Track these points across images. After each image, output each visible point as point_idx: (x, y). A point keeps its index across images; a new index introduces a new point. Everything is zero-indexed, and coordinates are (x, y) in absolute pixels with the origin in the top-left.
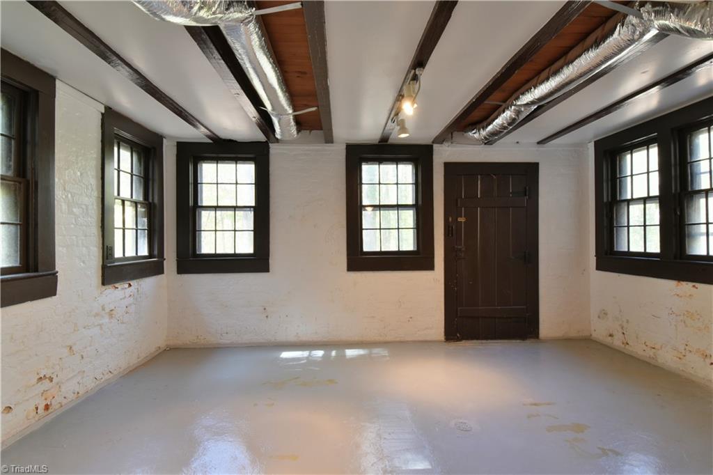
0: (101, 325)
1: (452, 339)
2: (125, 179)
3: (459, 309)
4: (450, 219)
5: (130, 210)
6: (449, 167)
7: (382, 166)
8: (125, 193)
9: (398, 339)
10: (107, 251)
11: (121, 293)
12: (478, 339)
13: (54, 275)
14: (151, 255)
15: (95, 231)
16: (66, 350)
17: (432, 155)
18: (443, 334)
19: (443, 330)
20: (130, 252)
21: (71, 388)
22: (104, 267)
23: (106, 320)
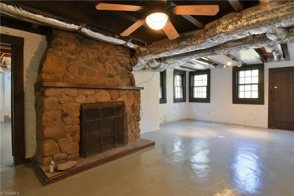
0: (173, 110)
1: (271, 128)
2: (178, 82)
3: (274, 118)
4: (271, 88)
5: (179, 88)
6: (270, 70)
7: (246, 71)
8: (178, 85)
9: (250, 126)
10: (174, 96)
11: (177, 105)
12: (282, 129)
13: (166, 100)
14: (183, 98)
15: (172, 93)
16: (168, 113)
17: (264, 66)
18: (267, 126)
19: (267, 125)
20: (179, 97)
21: (168, 120)
22: (174, 99)
23: (174, 109)
